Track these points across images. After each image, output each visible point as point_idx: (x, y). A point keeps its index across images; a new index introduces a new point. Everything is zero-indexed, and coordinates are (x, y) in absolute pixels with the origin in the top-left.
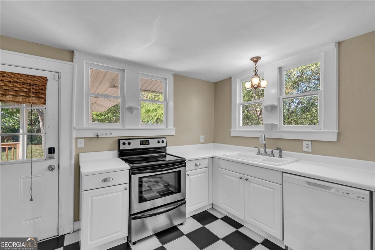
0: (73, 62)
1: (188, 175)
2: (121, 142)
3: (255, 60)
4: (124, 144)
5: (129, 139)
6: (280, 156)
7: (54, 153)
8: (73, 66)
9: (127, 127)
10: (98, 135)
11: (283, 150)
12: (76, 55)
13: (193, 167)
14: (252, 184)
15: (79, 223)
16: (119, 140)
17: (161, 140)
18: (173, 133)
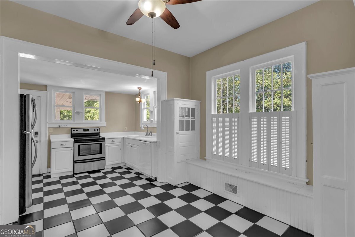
0: (47, 91)
1: (107, 146)
2: (72, 130)
3: (140, 89)
4: (74, 131)
5: (77, 128)
6: (152, 136)
7: (38, 134)
8: (47, 93)
9: (76, 122)
10: (60, 126)
11: (153, 133)
12: (48, 88)
13: (111, 142)
14: (134, 148)
15: (50, 169)
16: (71, 129)
17: (96, 129)
18: (105, 125)
